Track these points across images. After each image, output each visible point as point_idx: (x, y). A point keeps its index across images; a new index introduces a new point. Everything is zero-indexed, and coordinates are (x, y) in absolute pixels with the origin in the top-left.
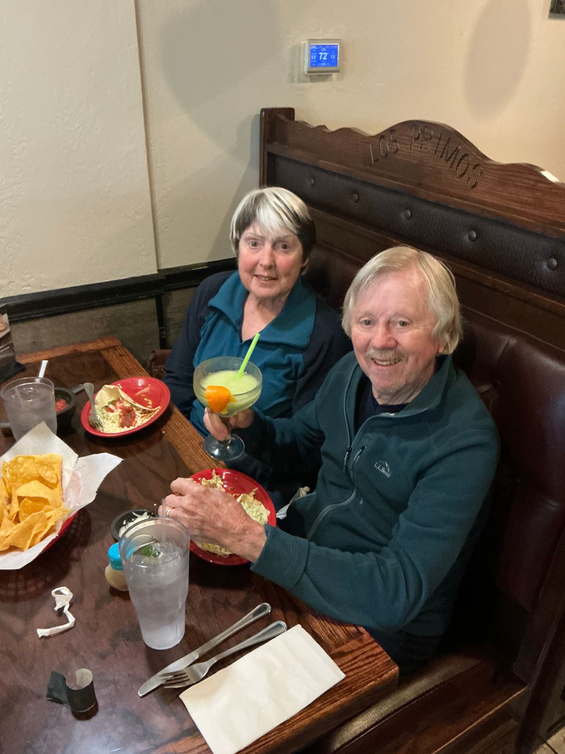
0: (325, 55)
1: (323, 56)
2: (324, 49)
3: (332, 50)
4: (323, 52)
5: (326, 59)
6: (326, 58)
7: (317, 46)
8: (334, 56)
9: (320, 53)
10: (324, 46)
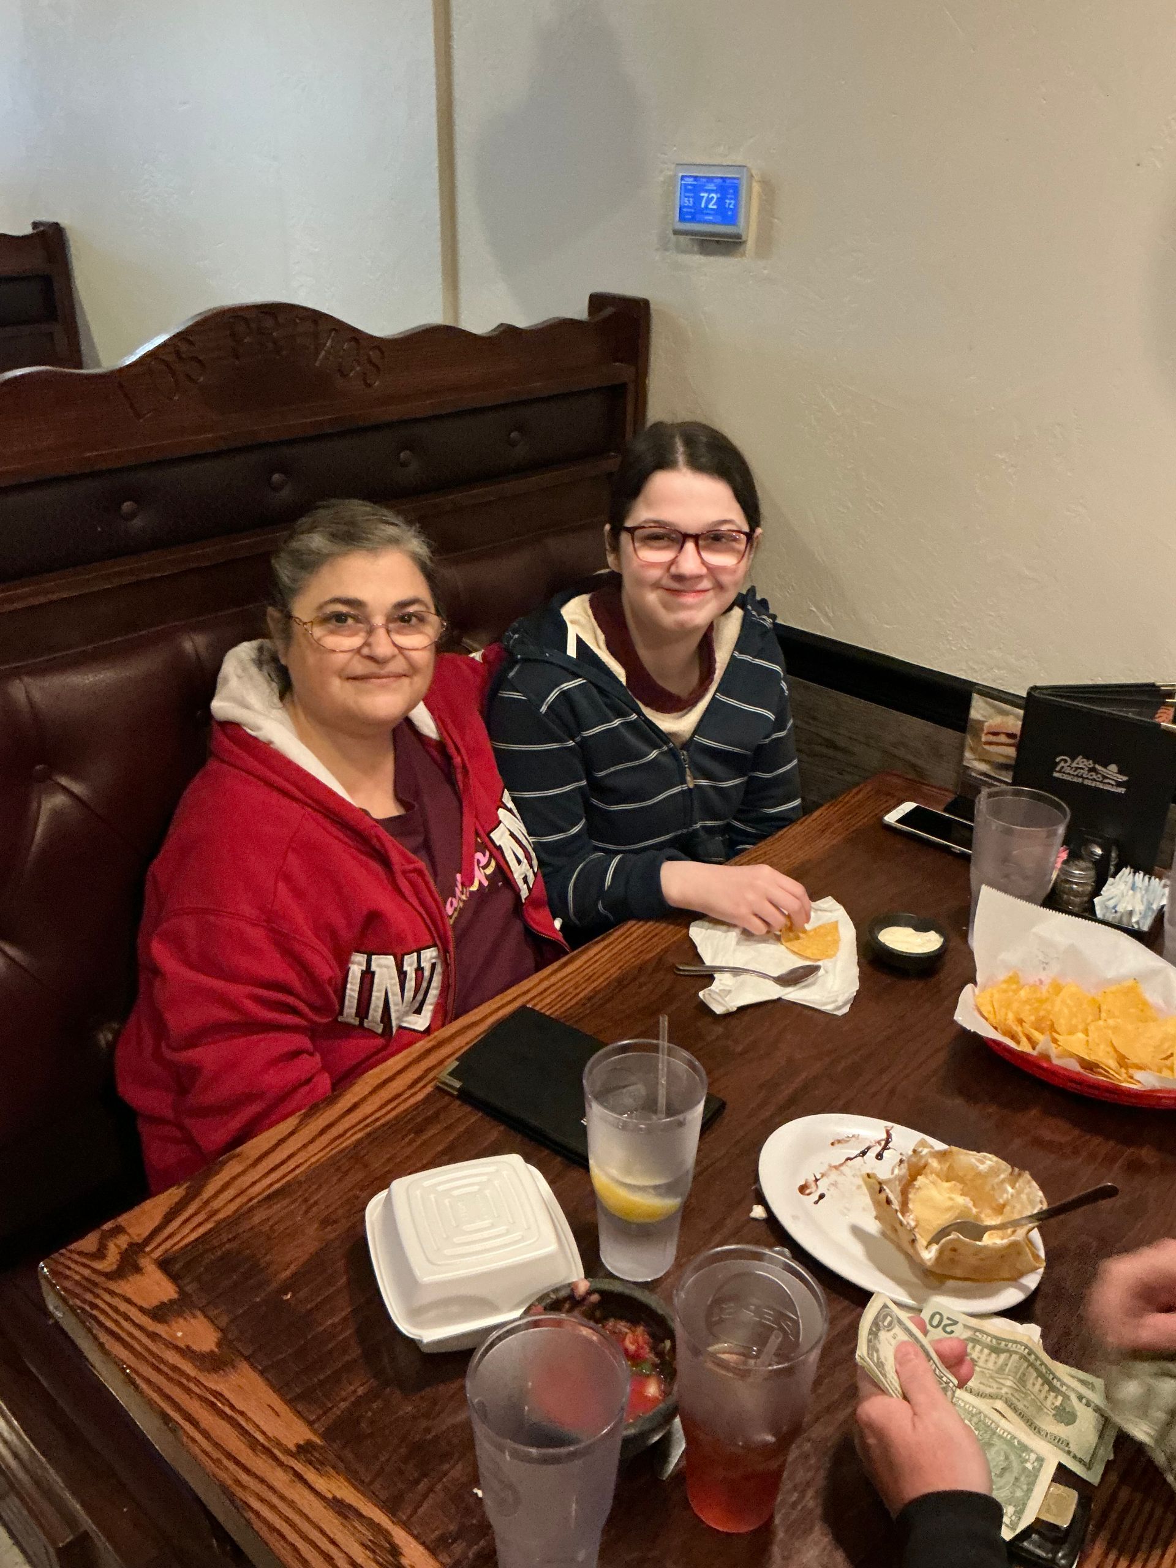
0: (713, 197)
1: (709, 200)
2: (711, 186)
3: (728, 188)
4: (709, 191)
5: (715, 207)
6: (714, 204)
7: (696, 178)
8: (733, 202)
9: (702, 194)
10: (710, 179)
